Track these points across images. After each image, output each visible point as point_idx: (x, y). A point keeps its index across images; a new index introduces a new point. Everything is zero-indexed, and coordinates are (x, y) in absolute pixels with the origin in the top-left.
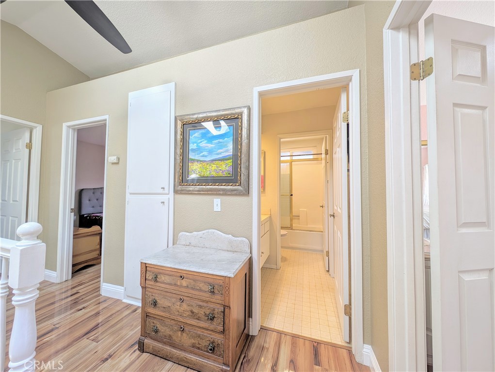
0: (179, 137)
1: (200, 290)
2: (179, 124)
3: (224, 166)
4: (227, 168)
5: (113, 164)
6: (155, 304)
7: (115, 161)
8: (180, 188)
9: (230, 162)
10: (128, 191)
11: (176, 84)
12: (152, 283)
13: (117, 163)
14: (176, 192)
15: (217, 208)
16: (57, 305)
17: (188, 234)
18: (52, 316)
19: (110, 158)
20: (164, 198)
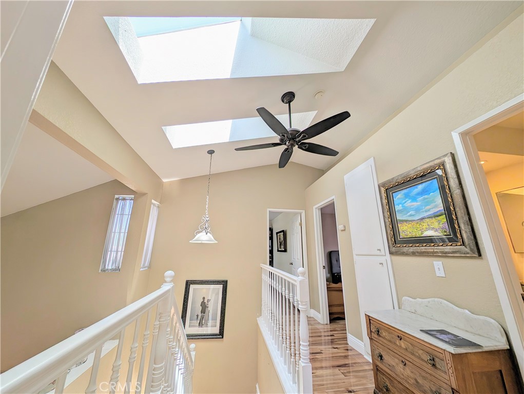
0: (385, 201)
1: (419, 358)
2: (383, 190)
3: (437, 224)
4: (441, 226)
5: (342, 231)
6: (381, 356)
7: (343, 229)
8: (393, 249)
9: (443, 219)
10: (354, 253)
11: (374, 158)
12: (376, 336)
13: (345, 230)
14: (391, 253)
15: (440, 273)
17: (411, 299)
19: (339, 227)
20: (382, 259)
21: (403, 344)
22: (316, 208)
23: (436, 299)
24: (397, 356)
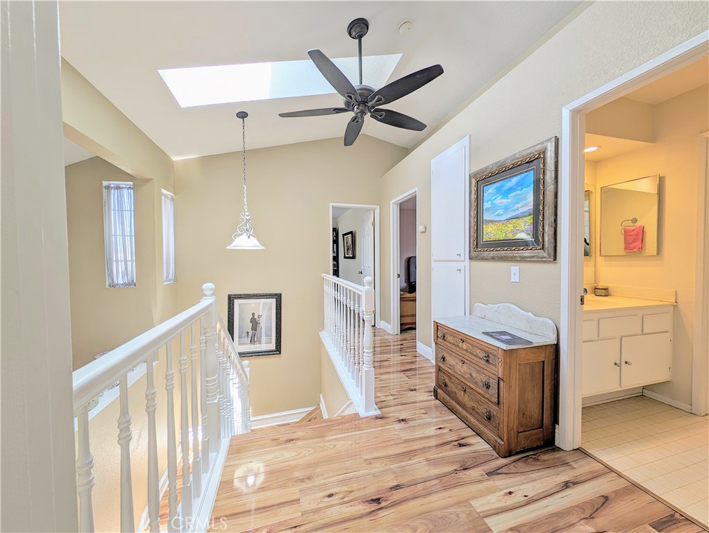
0: (474, 197)
1: (476, 356)
2: (474, 181)
3: (523, 225)
4: (526, 227)
5: (422, 232)
6: (444, 359)
7: (423, 230)
8: (474, 254)
9: (530, 220)
10: (433, 258)
11: (470, 136)
12: (442, 341)
13: (425, 232)
14: (471, 258)
15: (515, 278)
16: (392, 347)
17: (483, 305)
18: (389, 353)
19: (420, 228)
20: (460, 265)
21: (464, 346)
22: (394, 203)
23: (506, 304)
24: (458, 356)
